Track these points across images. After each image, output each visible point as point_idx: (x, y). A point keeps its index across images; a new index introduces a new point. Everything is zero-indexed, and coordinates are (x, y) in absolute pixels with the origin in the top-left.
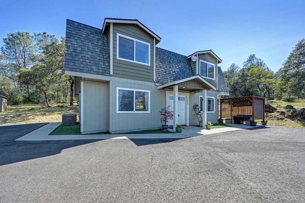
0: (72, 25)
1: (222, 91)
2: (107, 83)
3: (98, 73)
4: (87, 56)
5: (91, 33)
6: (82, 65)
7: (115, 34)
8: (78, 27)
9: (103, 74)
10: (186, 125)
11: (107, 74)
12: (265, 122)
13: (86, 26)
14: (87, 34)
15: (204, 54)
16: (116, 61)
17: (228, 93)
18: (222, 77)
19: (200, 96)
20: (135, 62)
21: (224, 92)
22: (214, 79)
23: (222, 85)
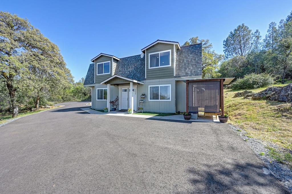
2: (94, 86)
3: (91, 84)
6: (88, 82)
7: (96, 64)
15: (153, 46)
16: (96, 76)
17: (199, 76)
18: (197, 56)
19: (149, 86)
20: (104, 74)
21: (189, 76)
22: (170, 65)
23: (189, 68)
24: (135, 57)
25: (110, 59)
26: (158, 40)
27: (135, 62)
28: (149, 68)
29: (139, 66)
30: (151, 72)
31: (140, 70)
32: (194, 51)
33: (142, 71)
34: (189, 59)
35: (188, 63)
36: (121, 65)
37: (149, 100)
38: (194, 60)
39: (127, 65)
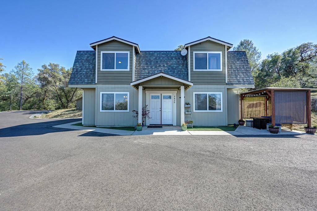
0: (79, 54)
1: (237, 84)
2: (94, 89)
3: (87, 83)
4: (83, 73)
5: (90, 55)
6: (78, 80)
7: (99, 52)
8: (83, 54)
9: (91, 83)
10: (172, 125)
11: (93, 83)
12: (312, 130)
13: (87, 52)
14: (87, 57)
15: (200, 43)
16: (99, 72)
17: (252, 85)
18: (245, 64)
19: (194, 93)
20: (115, 70)
21: (242, 84)
22: (221, 70)
23: (240, 76)
24: (165, 53)
25: (130, 48)
26: (209, 37)
27: (167, 60)
28: (194, 70)
29: (175, 66)
30: (196, 75)
31: (177, 71)
32: (240, 58)
33: (182, 73)
34: (237, 65)
35: (237, 70)
36: (143, 60)
37: (194, 111)
38: (242, 67)
39: (155, 62)
